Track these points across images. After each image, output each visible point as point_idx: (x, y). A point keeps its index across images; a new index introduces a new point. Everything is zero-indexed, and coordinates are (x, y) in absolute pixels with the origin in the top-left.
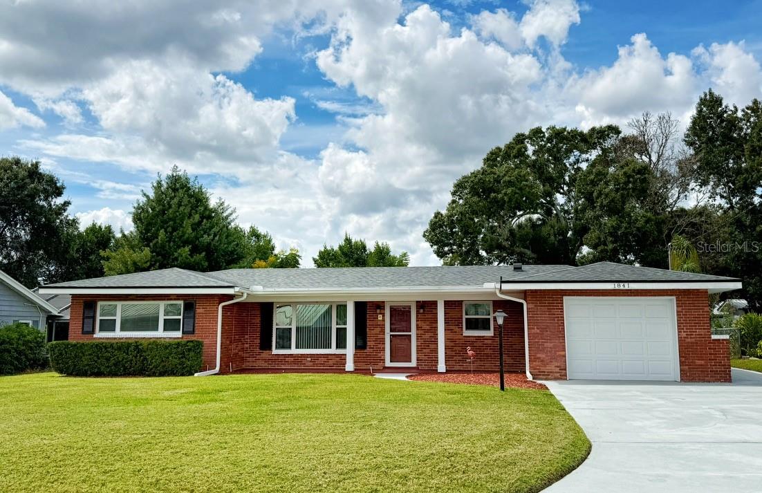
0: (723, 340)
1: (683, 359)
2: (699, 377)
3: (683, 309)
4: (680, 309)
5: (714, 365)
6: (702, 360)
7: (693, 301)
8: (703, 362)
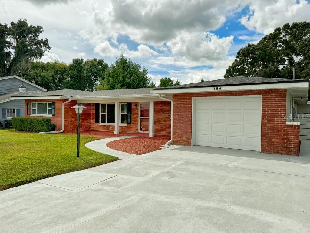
0: (295, 125)
1: (264, 138)
2: (274, 150)
3: (266, 104)
4: (264, 104)
5: (286, 143)
6: (278, 139)
7: (274, 97)
8: (278, 140)
